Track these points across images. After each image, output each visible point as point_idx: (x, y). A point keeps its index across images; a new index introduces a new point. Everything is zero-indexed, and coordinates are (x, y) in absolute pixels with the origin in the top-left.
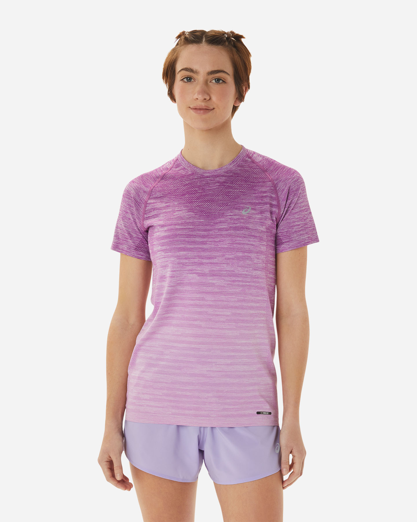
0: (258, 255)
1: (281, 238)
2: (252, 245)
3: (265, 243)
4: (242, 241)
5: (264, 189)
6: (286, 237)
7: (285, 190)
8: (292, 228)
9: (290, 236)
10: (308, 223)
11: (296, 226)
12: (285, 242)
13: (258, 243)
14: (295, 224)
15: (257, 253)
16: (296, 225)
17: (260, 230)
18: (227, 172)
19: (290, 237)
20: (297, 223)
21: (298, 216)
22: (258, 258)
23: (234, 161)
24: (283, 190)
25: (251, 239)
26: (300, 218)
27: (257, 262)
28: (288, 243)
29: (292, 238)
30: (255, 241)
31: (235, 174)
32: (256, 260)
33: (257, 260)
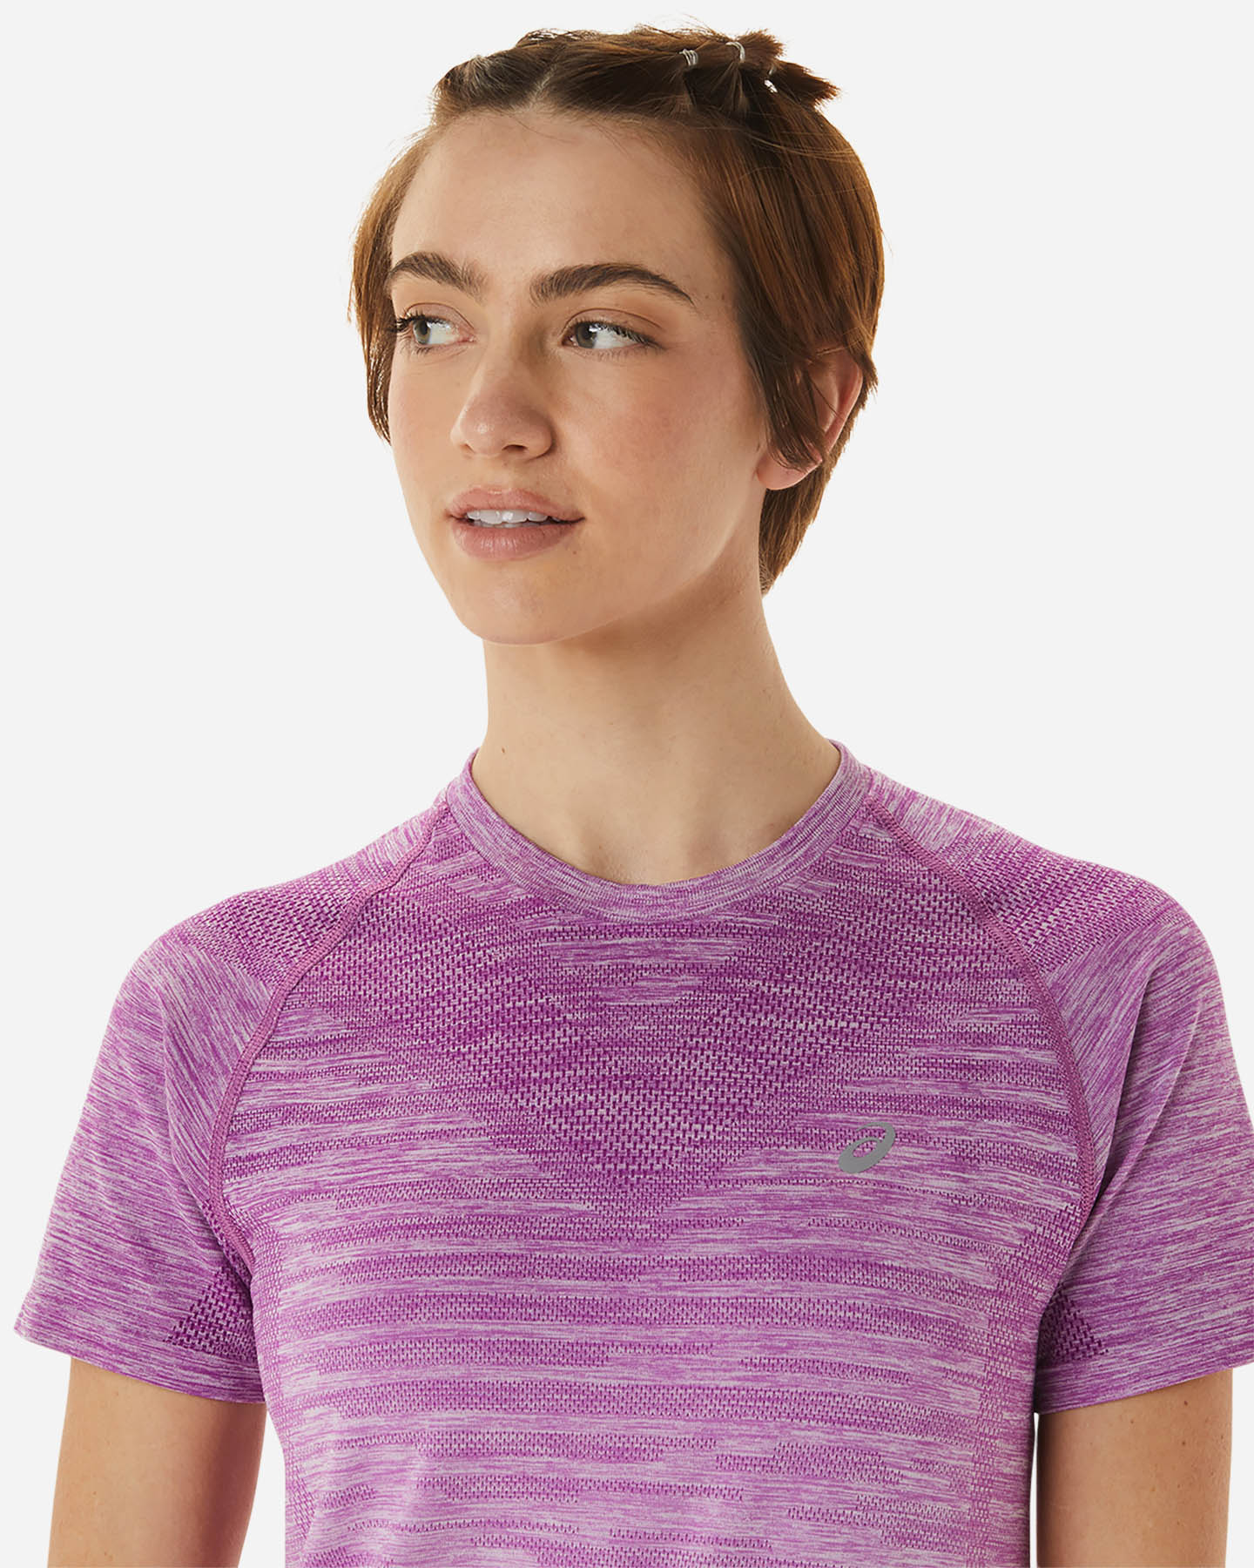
0: (929, 1444)
1: (1085, 1312)
2: (896, 1376)
3: (974, 1366)
4: (831, 1351)
5: (975, 1023)
6: (1119, 1309)
7: (1114, 1026)
8: (1149, 1251)
9: (1141, 1303)
10: (1243, 1223)
11: (1173, 1242)
12: (1112, 1341)
13: (934, 1362)
14: (1170, 1231)
15: (923, 1427)
16: (1175, 1234)
17: (950, 1275)
18: (747, 907)
19: (1143, 1310)
20: (1179, 1221)
21: (1184, 1184)
22: (926, 1465)
23: (790, 841)
24: (1101, 1023)
25: (887, 1337)
26: (1195, 1192)
27: (920, 1491)
28: (1126, 1349)
29: (1153, 1314)
30: (913, 1352)
31: (797, 917)
32: (910, 1474)
33: (918, 1476)
